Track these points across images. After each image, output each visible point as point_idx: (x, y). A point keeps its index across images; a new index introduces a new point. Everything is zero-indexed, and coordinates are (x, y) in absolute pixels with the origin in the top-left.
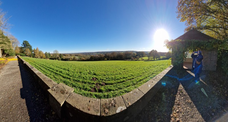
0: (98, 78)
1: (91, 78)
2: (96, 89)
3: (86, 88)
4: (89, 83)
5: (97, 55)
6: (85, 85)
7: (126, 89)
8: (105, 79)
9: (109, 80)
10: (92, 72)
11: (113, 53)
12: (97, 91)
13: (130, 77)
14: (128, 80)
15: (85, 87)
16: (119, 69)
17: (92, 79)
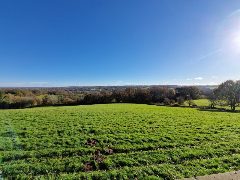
0: (99, 140)
1: (86, 141)
2: (94, 164)
3: (73, 167)
4: (80, 153)
5: (98, 93)
6: (71, 159)
7: (155, 167)
8: (114, 140)
9: (121, 143)
10: (87, 127)
11: (128, 89)
12: (98, 167)
13: (164, 141)
14: (160, 147)
15: (71, 165)
16: (141, 121)
17: (86, 144)
